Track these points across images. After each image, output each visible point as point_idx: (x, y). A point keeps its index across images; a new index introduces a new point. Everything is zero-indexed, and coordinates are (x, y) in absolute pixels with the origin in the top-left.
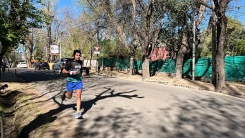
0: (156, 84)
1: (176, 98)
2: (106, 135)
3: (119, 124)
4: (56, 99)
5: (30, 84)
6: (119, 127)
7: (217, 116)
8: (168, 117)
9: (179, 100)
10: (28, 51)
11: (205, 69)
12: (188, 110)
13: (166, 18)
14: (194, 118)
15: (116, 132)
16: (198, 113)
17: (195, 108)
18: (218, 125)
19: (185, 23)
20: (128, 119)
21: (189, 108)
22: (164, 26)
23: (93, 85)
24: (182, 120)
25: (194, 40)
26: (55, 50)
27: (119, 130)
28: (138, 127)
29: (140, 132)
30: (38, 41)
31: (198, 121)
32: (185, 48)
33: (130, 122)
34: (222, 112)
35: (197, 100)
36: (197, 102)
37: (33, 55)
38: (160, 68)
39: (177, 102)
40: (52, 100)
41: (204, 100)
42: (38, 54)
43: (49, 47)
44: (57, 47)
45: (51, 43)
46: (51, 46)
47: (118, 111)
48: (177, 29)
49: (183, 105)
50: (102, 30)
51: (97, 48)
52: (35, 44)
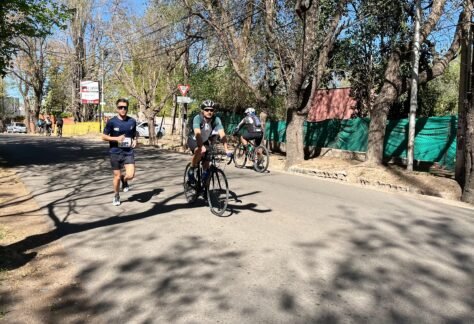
0: (315, 177)
1: (349, 215)
2: (132, 310)
3: (179, 281)
4: (55, 209)
5: (13, 171)
6: (175, 289)
7: (444, 267)
8: (311, 265)
9: (354, 221)
10: (32, 93)
11: (443, 143)
12: (372, 249)
13: (352, 15)
14: (381, 271)
15: (161, 305)
16: (392, 258)
17: (389, 244)
18: (441, 295)
19: (397, 29)
20: (206, 269)
21: (375, 243)
22: (343, 36)
23: (157, 176)
24: (347, 275)
25: (416, 71)
26: (90, 92)
27: (173, 298)
28: (224, 291)
29: (224, 307)
30: (55, 72)
31: (388, 280)
32: (391, 90)
33: (209, 276)
34: (461, 257)
35: (404, 222)
36: (402, 228)
37: (44, 103)
38: (332, 139)
39: (349, 226)
40: (46, 211)
41: (420, 223)
42: (55, 102)
43: (77, 85)
44: (96, 84)
45: (83, 76)
47: (187, 244)
48: (377, 41)
49: (361, 234)
50: (199, 44)
51: (183, 89)
52: (48, 79)
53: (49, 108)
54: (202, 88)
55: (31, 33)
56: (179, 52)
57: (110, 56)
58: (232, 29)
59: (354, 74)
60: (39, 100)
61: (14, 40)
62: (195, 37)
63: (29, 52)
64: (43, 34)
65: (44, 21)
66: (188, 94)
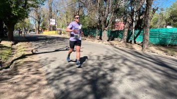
10: (37, 22)
26: (53, 22)
30: (44, 17)
42: (44, 25)
44: (55, 20)
45: (51, 17)
46: (51, 20)
50: (84, 8)
52: (42, 18)
53: (42, 27)
54: (83, 21)
55: (34, 7)
56: (77, 11)
57: (58, 12)
58: (92, 4)
59: (124, 17)
60: (39, 25)
61: (30, 8)
62: (82, 7)
63: (36, 11)
64: (38, 7)
65: (37, 3)
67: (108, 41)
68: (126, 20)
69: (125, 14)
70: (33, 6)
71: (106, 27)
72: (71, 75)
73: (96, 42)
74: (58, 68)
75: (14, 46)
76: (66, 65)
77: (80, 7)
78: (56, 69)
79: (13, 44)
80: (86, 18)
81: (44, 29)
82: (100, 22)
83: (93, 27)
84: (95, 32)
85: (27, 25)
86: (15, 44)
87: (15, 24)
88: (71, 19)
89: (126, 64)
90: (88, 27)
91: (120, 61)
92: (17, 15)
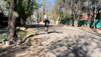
30: (40, 14)
42: (40, 19)
44: (46, 16)
45: (44, 14)
46: (44, 16)
50: (62, 8)
51: (59, 16)
52: (39, 15)
54: (62, 15)
56: (59, 10)
58: (67, 5)
59: (88, 12)
60: (38, 18)
61: (34, 10)
62: (61, 7)
63: (37, 11)
64: (38, 9)
65: (38, 7)
66: (60, 17)
67: (78, 27)
68: (89, 14)
69: (88, 10)
70: (35, 8)
71: (77, 19)
72: (60, 47)
73: (70, 27)
74: (52, 42)
75: (26, 30)
76: (57, 40)
77: (61, 8)
78: (51, 43)
79: (25, 29)
80: (64, 14)
81: (41, 21)
82: (73, 15)
83: (68, 19)
84: (69, 22)
85: (32, 19)
86: (27, 29)
87: (27, 18)
88: (55, 15)
89: (94, 41)
90: (65, 19)
91: (89, 39)
92: (28, 13)
